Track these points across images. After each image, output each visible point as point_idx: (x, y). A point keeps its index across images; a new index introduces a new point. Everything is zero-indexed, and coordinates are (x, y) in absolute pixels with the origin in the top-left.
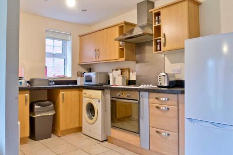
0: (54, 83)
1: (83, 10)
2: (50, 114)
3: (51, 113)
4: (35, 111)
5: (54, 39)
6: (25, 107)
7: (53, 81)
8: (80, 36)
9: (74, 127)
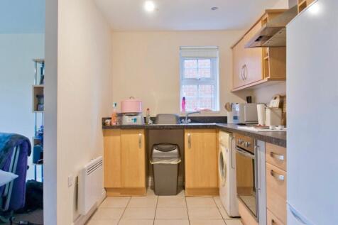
0: (189, 120)
1: (213, 9)
2: (172, 163)
3: (175, 162)
4: (154, 156)
5: (197, 58)
6: (140, 150)
7: (188, 118)
8: (232, 48)
9: (207, 186)
